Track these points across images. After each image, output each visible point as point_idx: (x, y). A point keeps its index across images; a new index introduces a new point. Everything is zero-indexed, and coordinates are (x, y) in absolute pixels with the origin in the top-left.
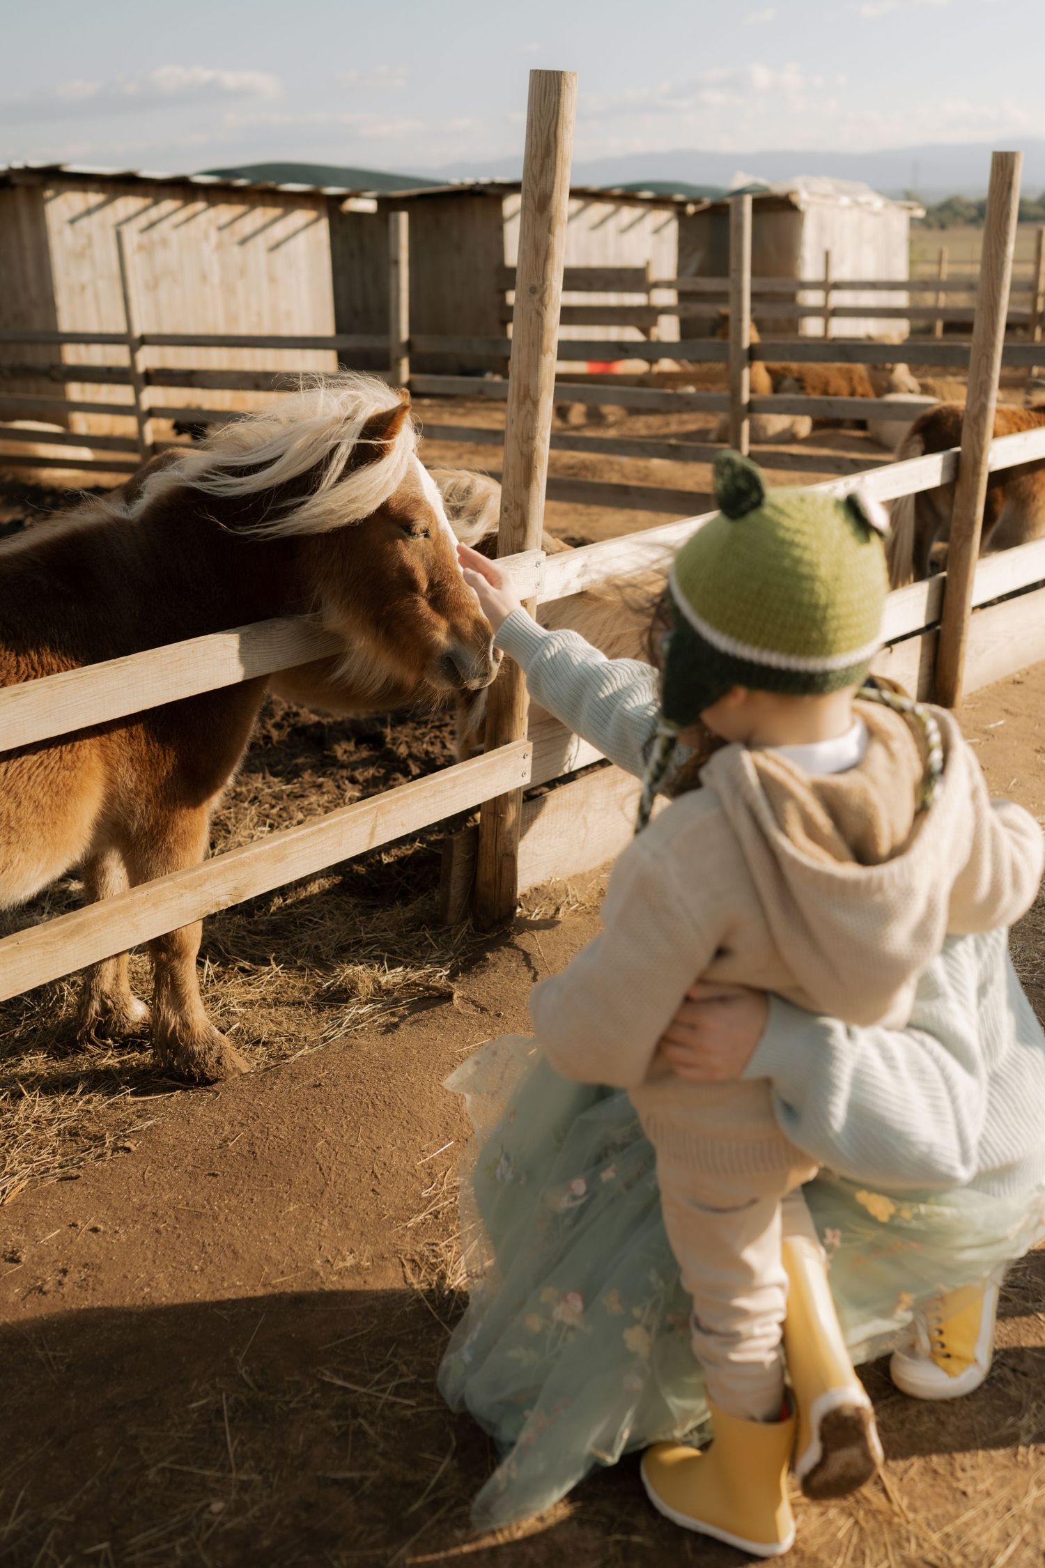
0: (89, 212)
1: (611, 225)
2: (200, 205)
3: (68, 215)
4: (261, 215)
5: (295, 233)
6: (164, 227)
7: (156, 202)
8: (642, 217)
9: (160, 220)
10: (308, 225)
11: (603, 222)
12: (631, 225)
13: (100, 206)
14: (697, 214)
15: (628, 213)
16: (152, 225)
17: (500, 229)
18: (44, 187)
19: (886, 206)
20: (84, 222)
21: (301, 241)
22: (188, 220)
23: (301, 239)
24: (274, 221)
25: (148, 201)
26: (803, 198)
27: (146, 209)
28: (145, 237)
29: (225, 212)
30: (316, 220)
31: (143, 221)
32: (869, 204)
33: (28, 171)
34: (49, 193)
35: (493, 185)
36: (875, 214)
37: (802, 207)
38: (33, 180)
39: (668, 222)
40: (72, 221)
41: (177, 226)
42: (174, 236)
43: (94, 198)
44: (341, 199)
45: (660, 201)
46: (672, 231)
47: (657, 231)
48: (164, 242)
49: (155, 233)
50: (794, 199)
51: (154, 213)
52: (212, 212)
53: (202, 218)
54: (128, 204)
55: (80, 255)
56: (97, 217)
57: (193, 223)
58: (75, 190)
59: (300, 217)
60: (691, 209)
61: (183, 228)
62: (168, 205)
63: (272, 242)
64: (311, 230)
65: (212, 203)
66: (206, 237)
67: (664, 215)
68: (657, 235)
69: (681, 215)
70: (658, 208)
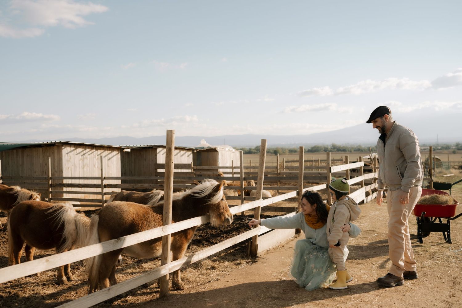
0: (71, 152)
1: (179, 154)
2: (94, 150)
3: (67, 152)
4: (107, 152)
5: (114, 156)
6: (87, 154)
7: (85, 150)
8: (185, 153)
9: (86, 153)
10: (116, 155)
12: (183, 155)
13: (74, 150)
14: (196, 152)
15: (182, 152)
16: (84, 154)
17: (156, 155)
18: (62, 146)
19: (235, 151)
20: (70, 154)
21: (115, 158)
22: (91, 153)
23: (115, 157)
24: (109, 153)
25: (90, 150)
26: (218, 149)
27: (83, 151)
28: (83, 156)
29: (99, 152)
30: (118, 153)
31: (82, 153)
32: (231, 150)
33: (60, 142)
34: (63, 147)
35: (155, 146)
36: (233, 153)
37: (218, 151)
38: (60, 145)
39: (191, 154)
40: (67, 154)
41: (89, 155)
42: (88, 157)
43: (72, 148)
44: (124, 149)
45: (189, 150)
46: (191, 156)
47: (188, 156)
48: (86, 158)
49: (84, 156)
50: (217, 149)
51: (85, 152)
52: (97, 152)
53: (94, 153)
54: (80, 150)
55: (68, 161)
56: (73, 153)
57: (93, 154)
58: (69, 147)
59: (115, 153)
60: (195, 151)
61: (90, 155)
62: (88, 150)
63: (109, 158)
64: (117, 155)
65: (97, 150)
66: (95, 157)
67: (190, 153)
68: (188, 157)
69: (193, 153)
70: (188, 151)
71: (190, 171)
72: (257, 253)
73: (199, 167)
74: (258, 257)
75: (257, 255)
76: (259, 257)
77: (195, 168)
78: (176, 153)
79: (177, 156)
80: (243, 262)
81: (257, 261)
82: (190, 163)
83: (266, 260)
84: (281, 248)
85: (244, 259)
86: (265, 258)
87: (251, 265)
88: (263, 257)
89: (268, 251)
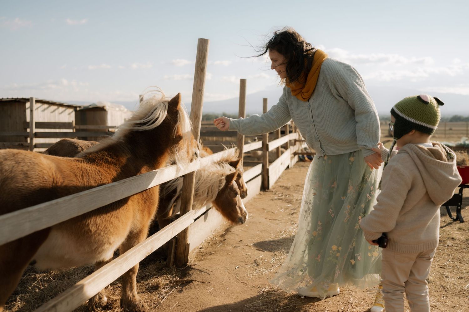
1: (57, 112)
8: (65, 110)
11: (54, 111)
12: (62, 112)
15: (61, 109)
17: (25, 111)
26: (107, 107)
35: (22, 99)
37: (107, 110)
39: (72, 112)
45: (69, 106)
46: (73, 114)
47: (69, 114)
50: (105, 108)
60: (78, 109)
67: (71, 110)
68: (69, 116)
69: (76, 111)
70: (69, 108)
71: (71, 131)
72: (187, 259)
73: (82, 127)
74: (190, 268)
75: (188, 264)
76: (193, 269)
77: (78, 127)
78: (52, 110)
79: (54, 113)
80: (163, 281)
81: (191, 281)
82: (71, 121)
83: (208, 276)
84: (221, 242)
85: (164, 274)
86: (203, 270)
87: (181, 291)
88: (200, 268)
89: (201, 250)
